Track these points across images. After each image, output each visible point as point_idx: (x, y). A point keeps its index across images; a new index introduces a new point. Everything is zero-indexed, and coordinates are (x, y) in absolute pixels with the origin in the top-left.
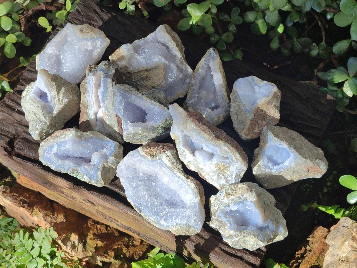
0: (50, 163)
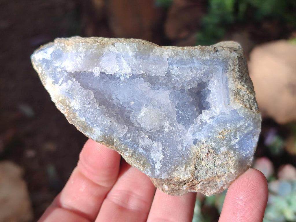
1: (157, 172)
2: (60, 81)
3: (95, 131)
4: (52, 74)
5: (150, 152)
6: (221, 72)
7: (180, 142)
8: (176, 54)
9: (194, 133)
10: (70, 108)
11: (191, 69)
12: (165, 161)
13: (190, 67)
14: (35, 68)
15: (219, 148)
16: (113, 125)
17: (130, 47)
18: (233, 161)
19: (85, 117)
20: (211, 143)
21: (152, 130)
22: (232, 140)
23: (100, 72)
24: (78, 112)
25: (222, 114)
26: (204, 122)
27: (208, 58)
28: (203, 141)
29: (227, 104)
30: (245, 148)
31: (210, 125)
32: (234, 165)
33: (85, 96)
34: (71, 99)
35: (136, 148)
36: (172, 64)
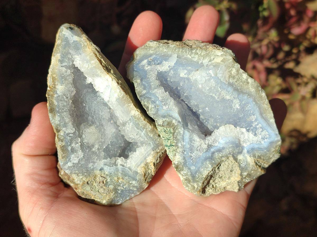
0: (141, 80)
1: (66, 167)
2: (64, 64)
3: (55, 117)
4: (63, 55)
5: (73, 153)
6: (151, 148)
7: (94, 163)
8: (139, 119)
9: (105, 165)
10: (55, 88)
11: (138, 133)
12: (76, 165)
13: (139, 132)
14: (57, 36)
15: (110, 184)
16: (68, 123)
17: (119, 92)
18: (110, 197)
19: (58, 103)
20: (109, 178)
21: (86, 143)
22: (120, 186)
23: (91, 83)
24: (57, 95)
25: (129, 168)
26: (116, 164)
27: (152, 136)
28: (105, 173)
29: (137, 166)
30: (122, 196)
31: (118, 168)
32: (108, 200)
33: (69, 91)
34: (60, 83)
35: (68, 145)
36: (131, 121)
